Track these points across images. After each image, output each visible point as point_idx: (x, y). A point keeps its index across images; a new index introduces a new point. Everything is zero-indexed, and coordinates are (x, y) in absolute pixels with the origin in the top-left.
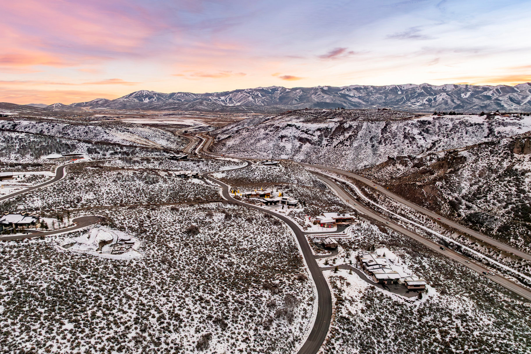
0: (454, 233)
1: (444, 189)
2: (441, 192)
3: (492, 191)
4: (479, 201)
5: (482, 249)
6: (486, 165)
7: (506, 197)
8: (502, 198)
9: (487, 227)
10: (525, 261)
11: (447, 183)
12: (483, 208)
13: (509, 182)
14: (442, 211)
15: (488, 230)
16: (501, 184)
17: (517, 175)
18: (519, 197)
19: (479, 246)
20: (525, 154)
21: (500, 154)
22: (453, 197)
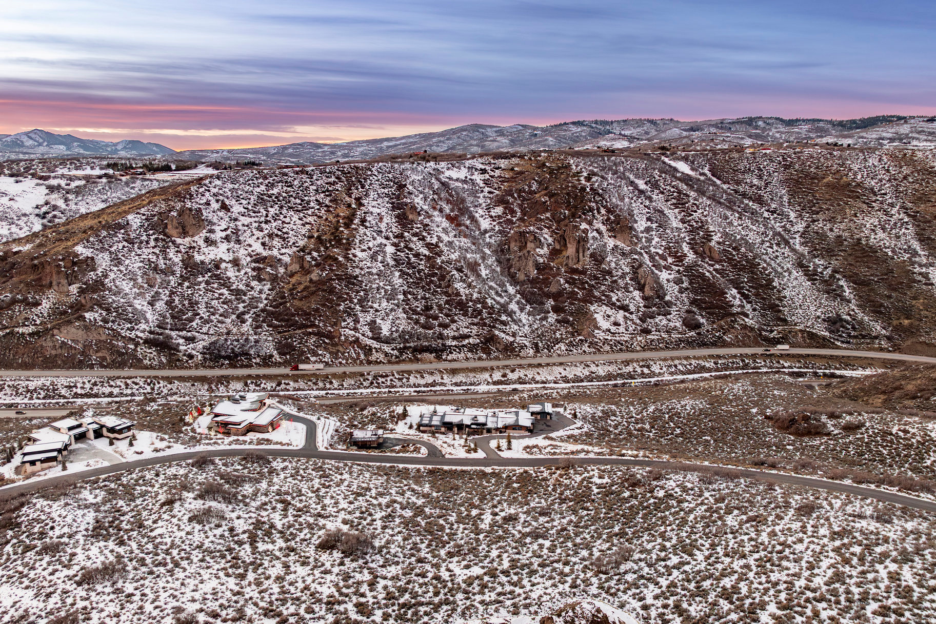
0: (228, 382)
1: (113, 322)
2: (113, 330)
3: (197, 303)
4: (194, 324)
5: (301, 384)
6: (141, 264)
7: (225, 306)
8: (222, 310)
9: (259, 356)
10: (368, 374)
11: (108, 310)
12: (211, 332)
13: (207, 283)
14: (146, 362)
15: (264, 359)
16: (199, 289)
17: (209, 270)
18: (244, 302)
19: (291, 383)
20: (192, 236)
21: (147, 242)
22: (143, 331)
